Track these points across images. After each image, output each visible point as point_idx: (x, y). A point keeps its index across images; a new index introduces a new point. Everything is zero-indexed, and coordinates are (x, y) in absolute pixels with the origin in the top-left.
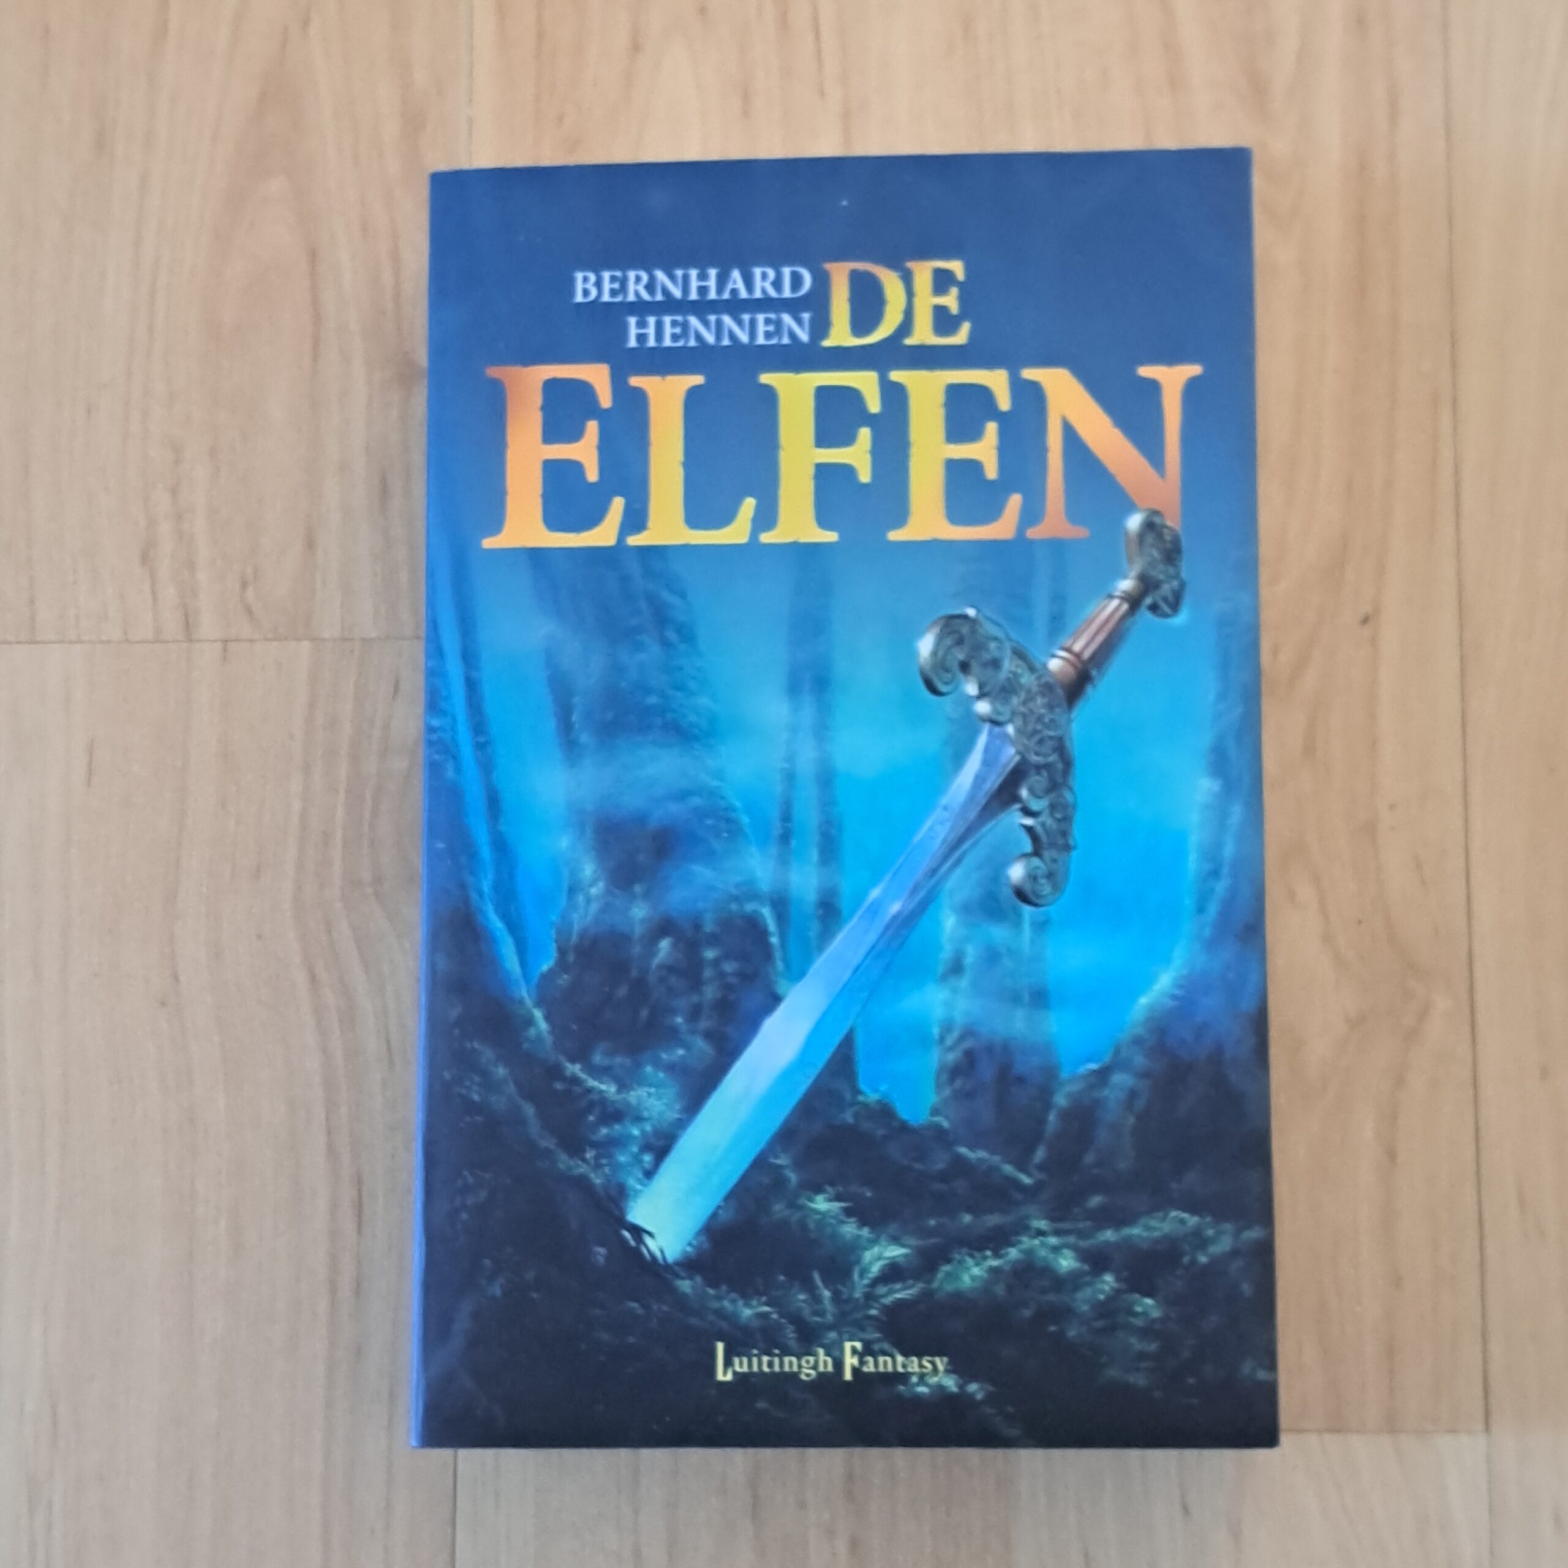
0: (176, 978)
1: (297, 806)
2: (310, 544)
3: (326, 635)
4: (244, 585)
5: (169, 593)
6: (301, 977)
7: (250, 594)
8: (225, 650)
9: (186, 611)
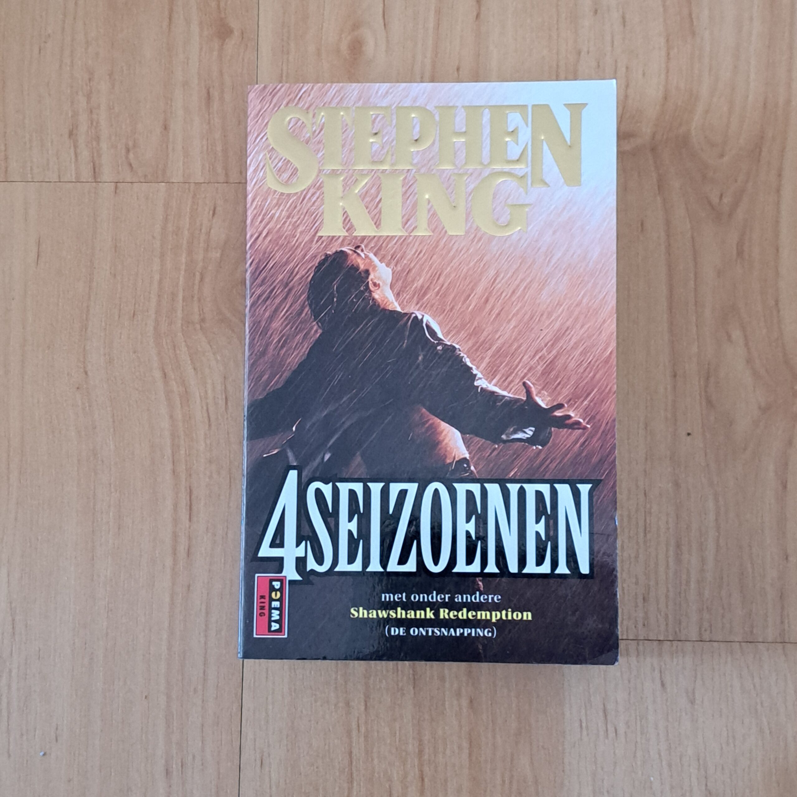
0: (86, 373)
1: (157, 277)
2: (166, 128)
3: (175, 181)
4: (128, 151)
5: (85, 154)
6: (158, 374)
7: (131, 155)
8: (116, 188)
9: (94, 165)
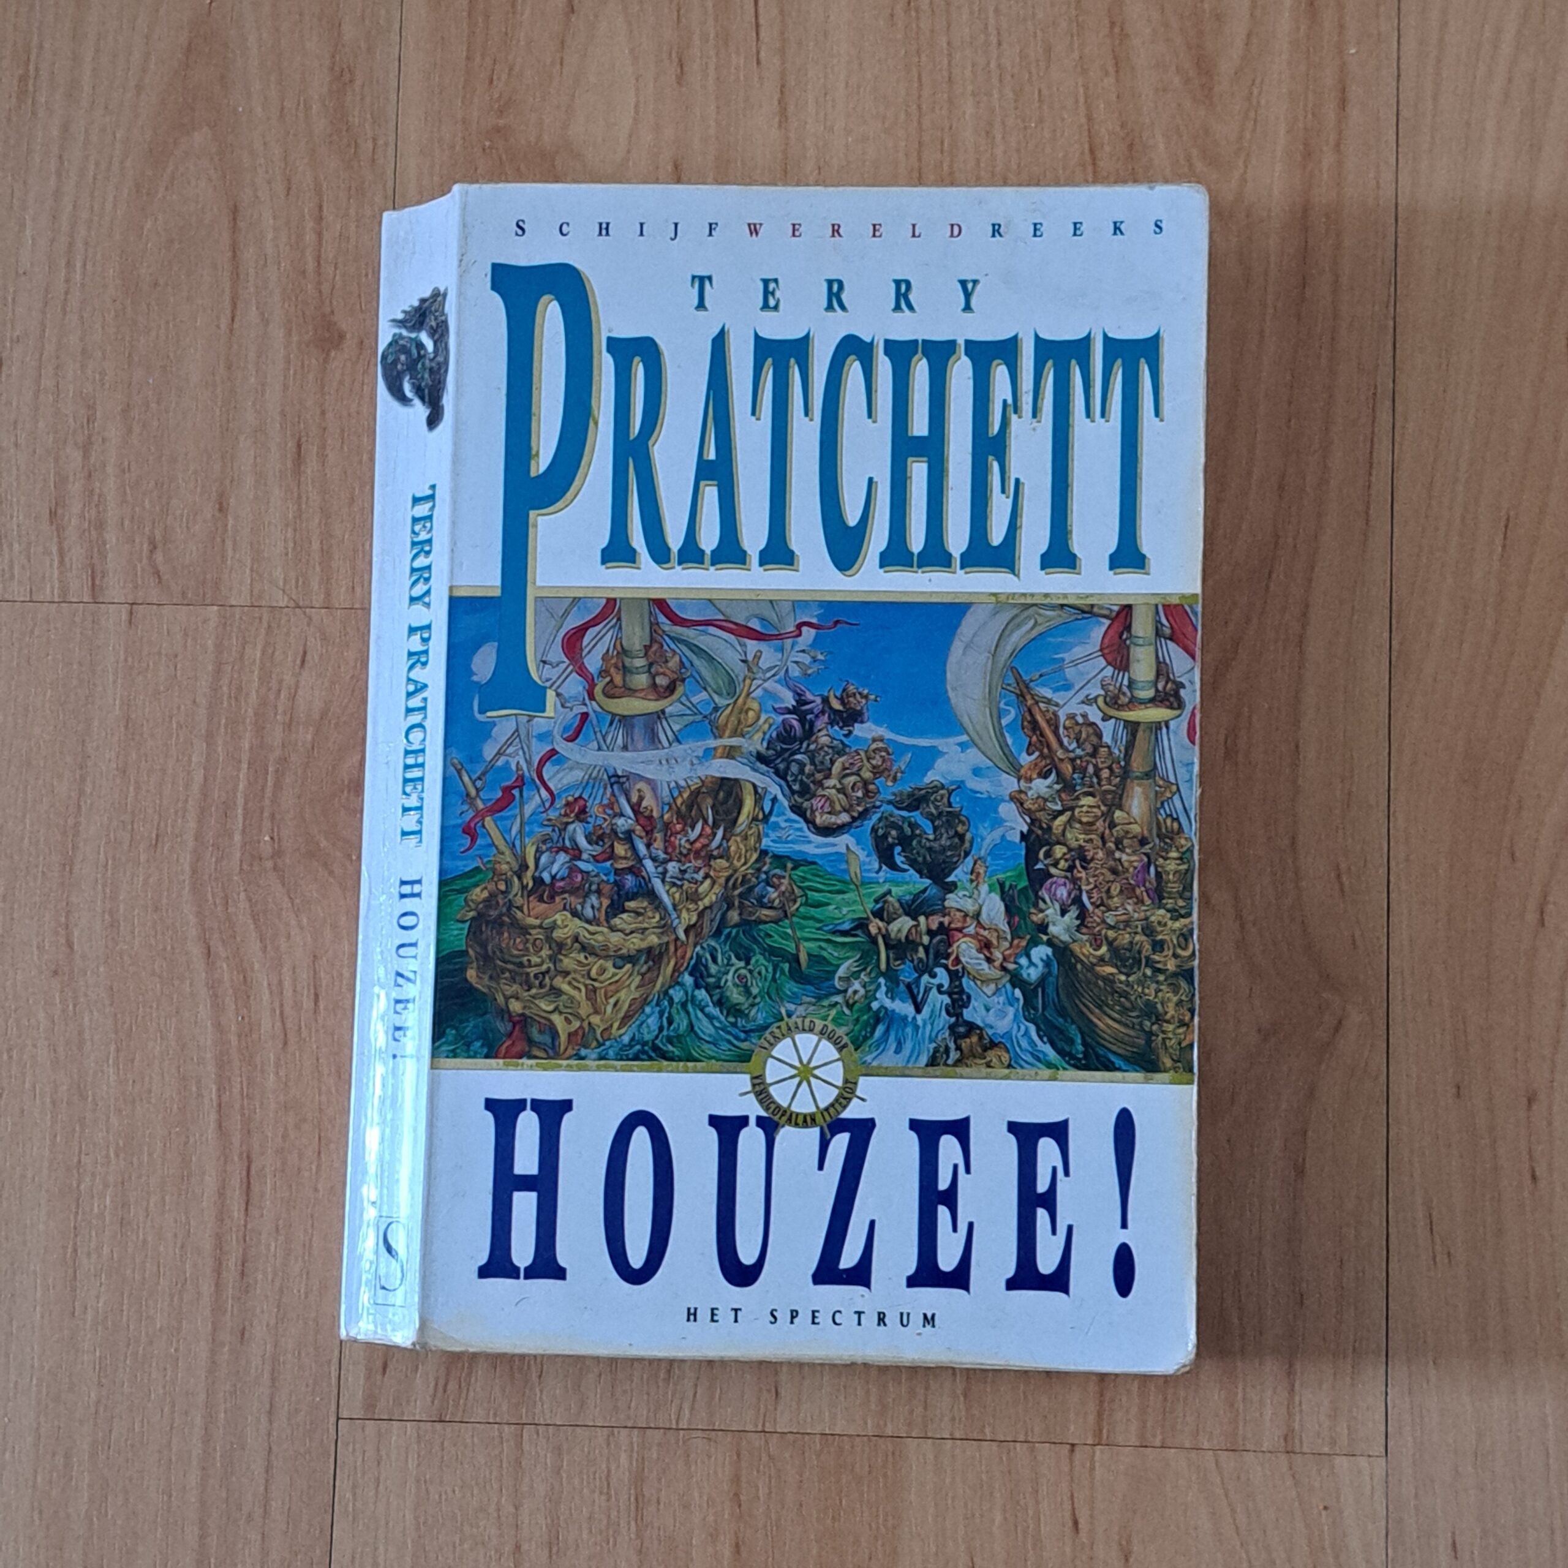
0: (70, 945)
1: (198, 777)
2: (222, 509)
3: (234, 603)
4: (153, 548)
5: (77, 554)
6: (196, 951)
7: (159, 557)
8: (131, 613)
9: (93, 572)
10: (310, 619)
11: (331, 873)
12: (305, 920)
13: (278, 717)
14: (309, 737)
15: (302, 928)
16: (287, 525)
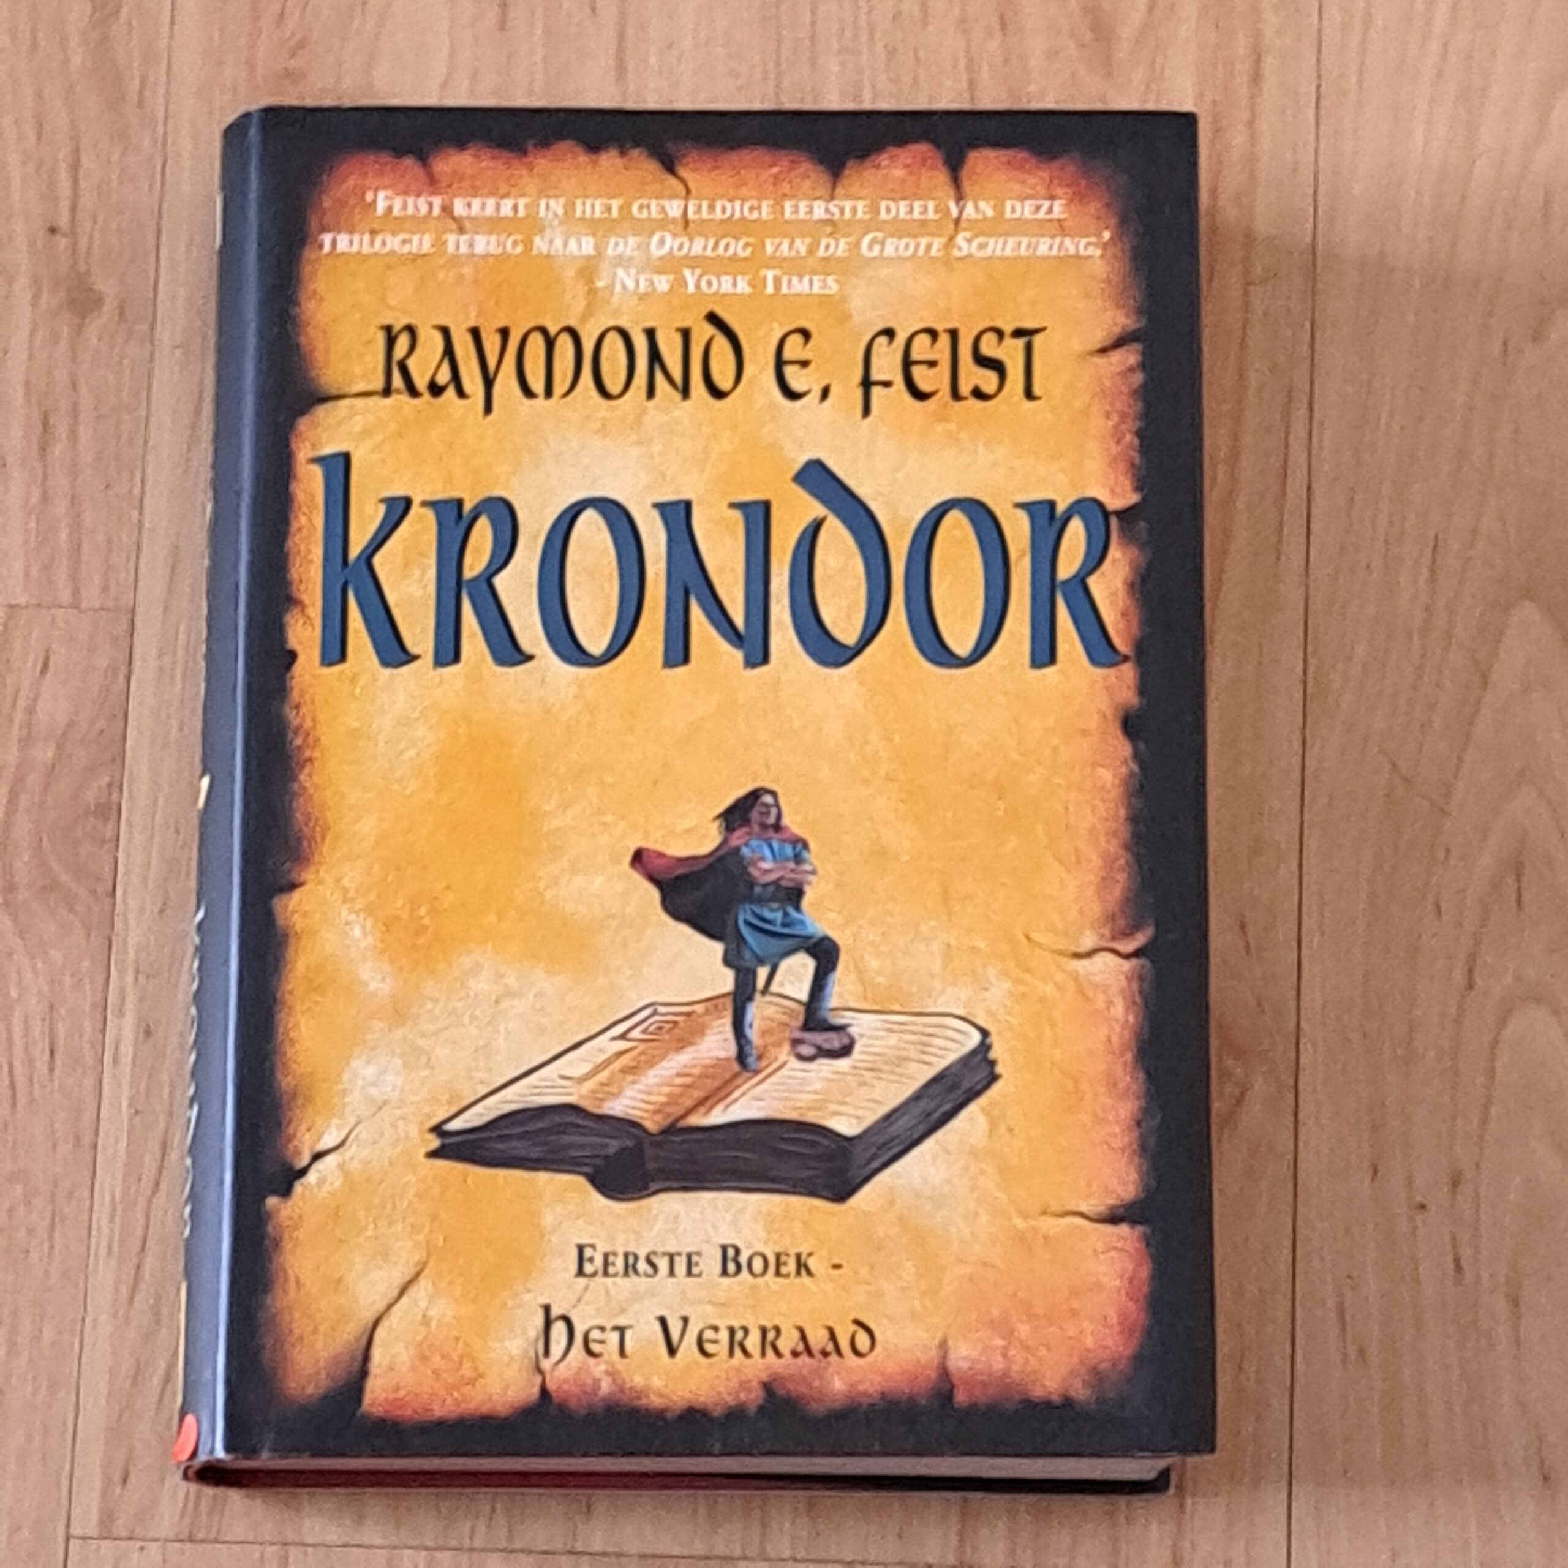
10: (53, 621)
11: (71, 909)
12: (40, 965)
13: (15, 730)
14: (50, 754)
15: (36, 973)
16: (30, 514)
